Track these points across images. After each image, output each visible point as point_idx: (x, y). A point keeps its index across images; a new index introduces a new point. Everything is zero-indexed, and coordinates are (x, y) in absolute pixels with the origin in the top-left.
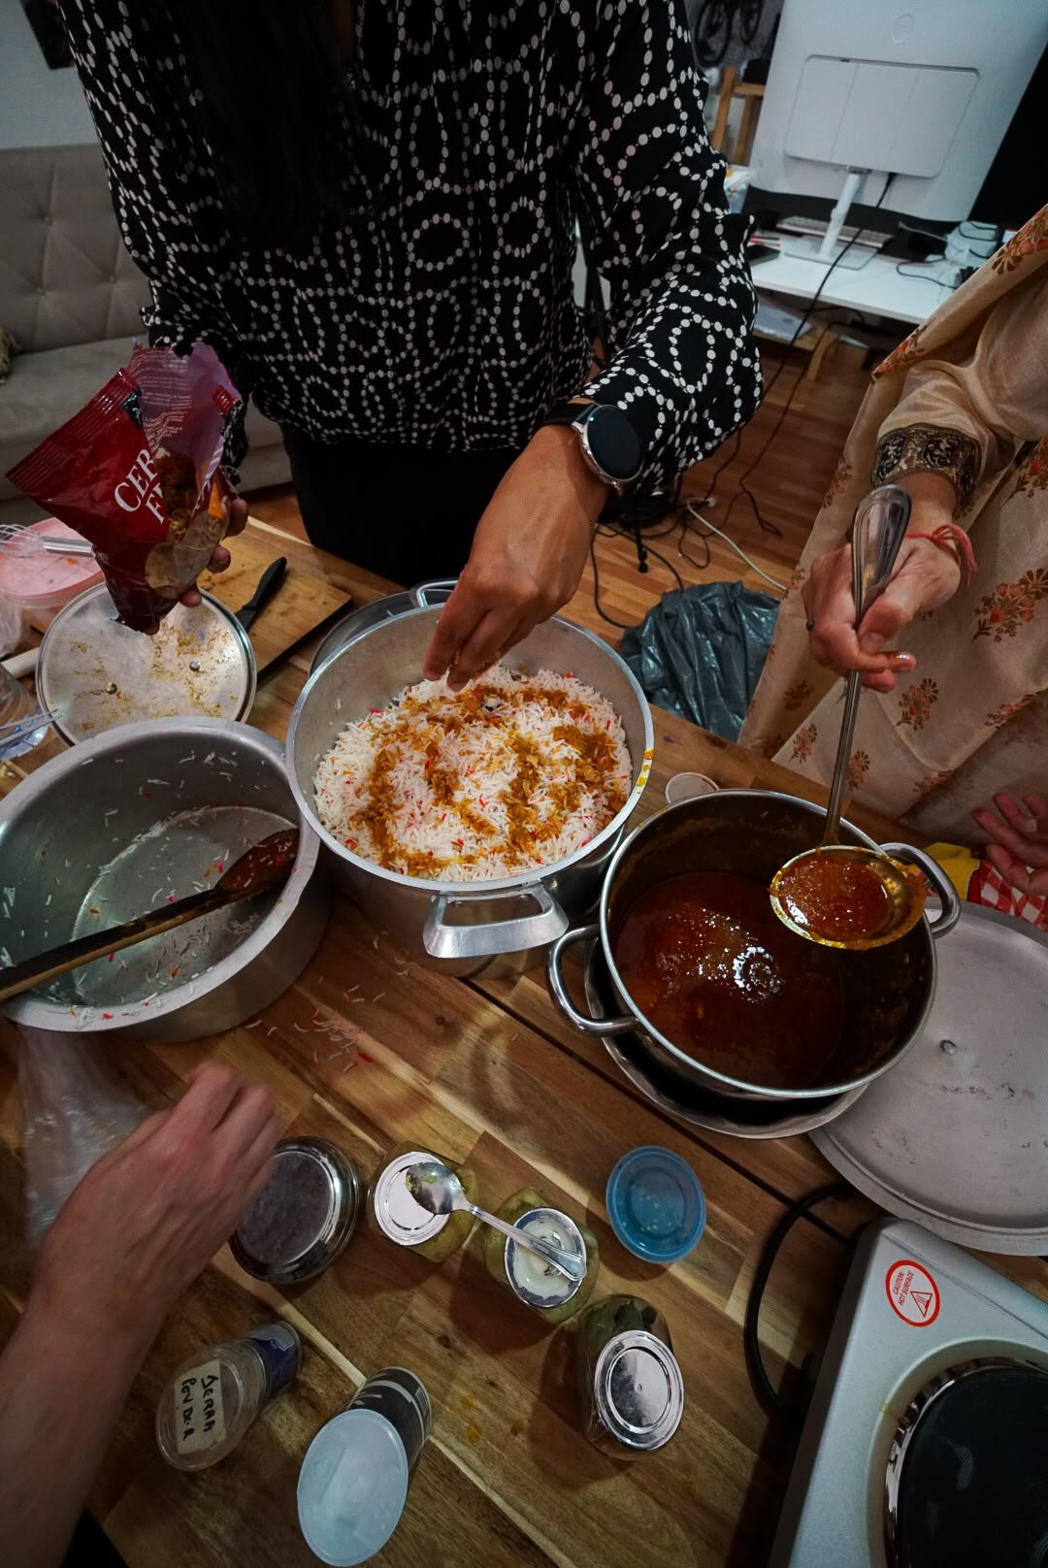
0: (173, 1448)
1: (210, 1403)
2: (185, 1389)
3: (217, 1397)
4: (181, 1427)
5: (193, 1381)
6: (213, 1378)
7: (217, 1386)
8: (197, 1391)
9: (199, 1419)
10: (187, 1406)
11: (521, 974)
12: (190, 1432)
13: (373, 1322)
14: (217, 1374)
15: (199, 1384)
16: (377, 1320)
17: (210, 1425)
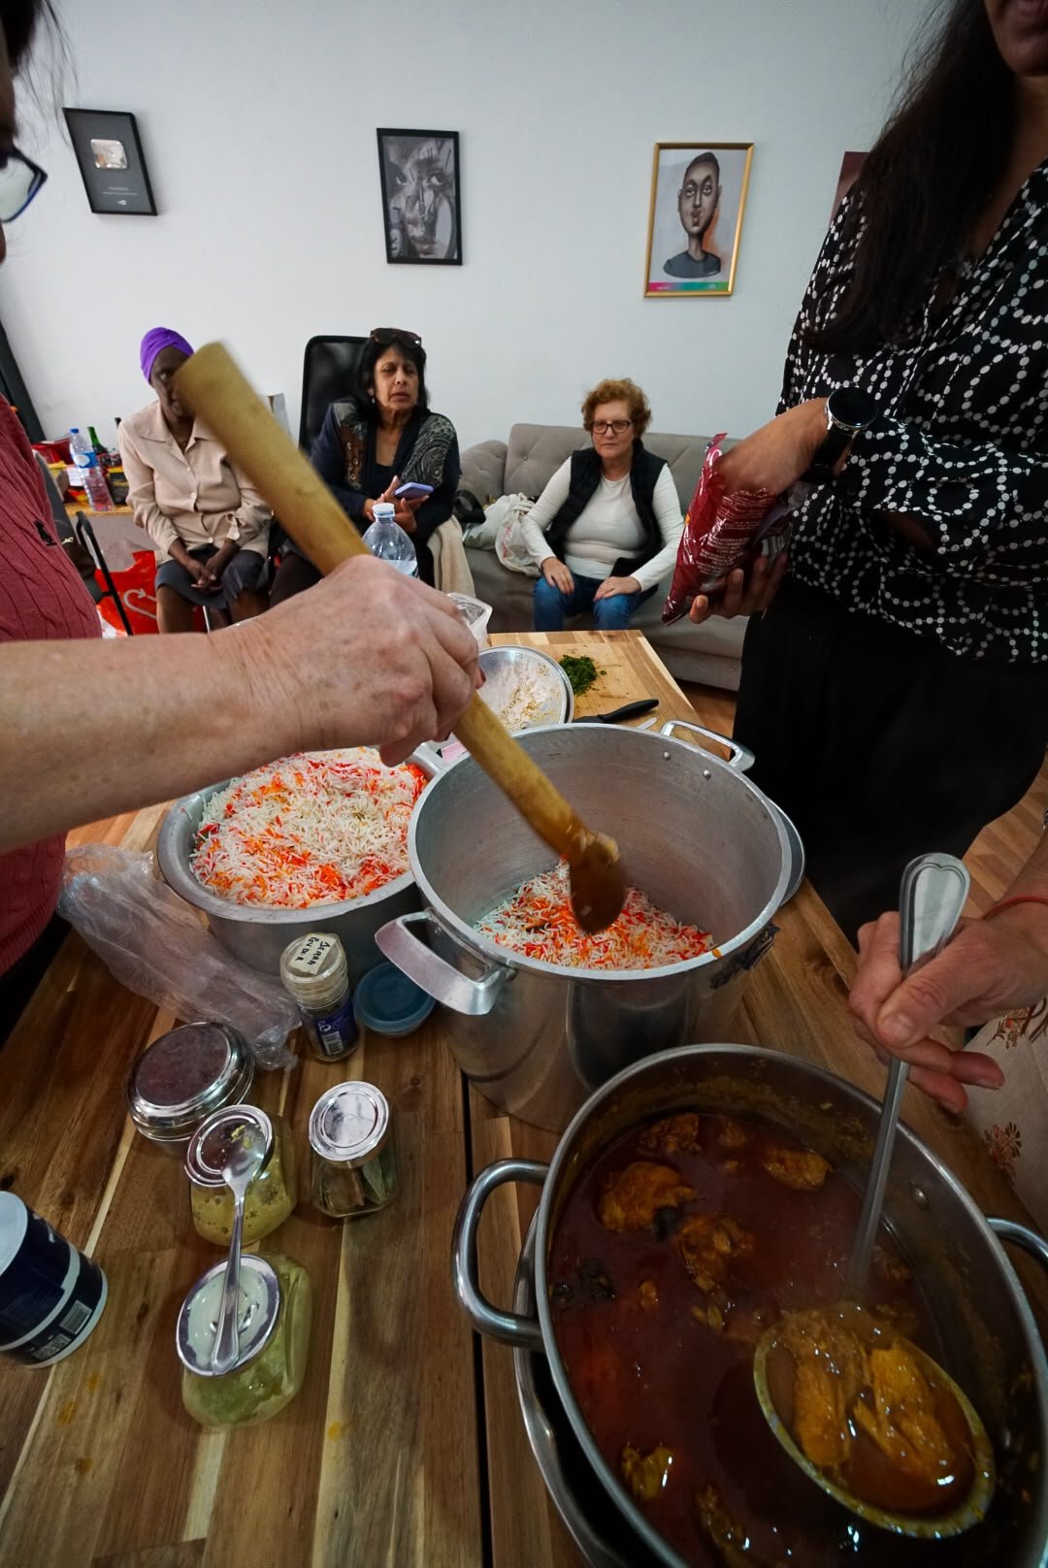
0: (288, 960)
1: (319, 954)
2: (311, 940)
3: (324, 953)
4: (299, 954)
5: (317, 940)
6: (328, 945)
7: (327, 949)
8: (316, 945)
9: (308, 956)
10: (307, 947)
11: (508, 1114)
12: (301, 959)
13: (138, 1229)
14: (331, 944)
15: (320, 942)
16: (140, 1232)
17: (312, 963)
